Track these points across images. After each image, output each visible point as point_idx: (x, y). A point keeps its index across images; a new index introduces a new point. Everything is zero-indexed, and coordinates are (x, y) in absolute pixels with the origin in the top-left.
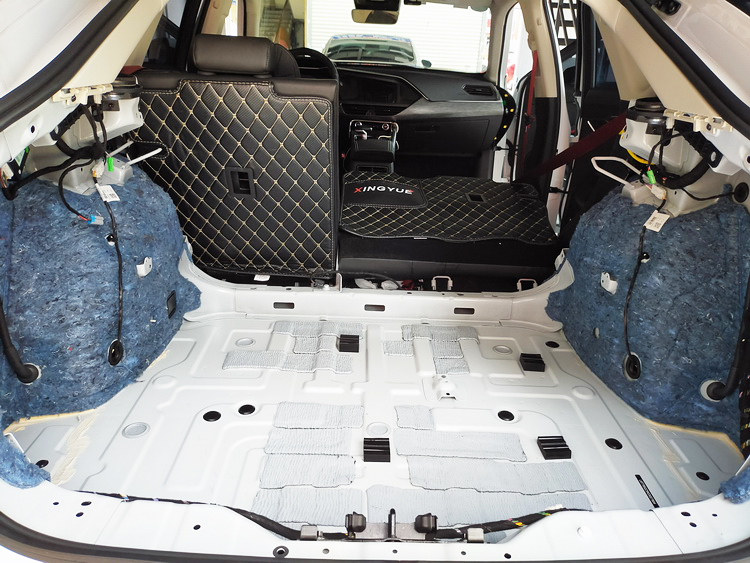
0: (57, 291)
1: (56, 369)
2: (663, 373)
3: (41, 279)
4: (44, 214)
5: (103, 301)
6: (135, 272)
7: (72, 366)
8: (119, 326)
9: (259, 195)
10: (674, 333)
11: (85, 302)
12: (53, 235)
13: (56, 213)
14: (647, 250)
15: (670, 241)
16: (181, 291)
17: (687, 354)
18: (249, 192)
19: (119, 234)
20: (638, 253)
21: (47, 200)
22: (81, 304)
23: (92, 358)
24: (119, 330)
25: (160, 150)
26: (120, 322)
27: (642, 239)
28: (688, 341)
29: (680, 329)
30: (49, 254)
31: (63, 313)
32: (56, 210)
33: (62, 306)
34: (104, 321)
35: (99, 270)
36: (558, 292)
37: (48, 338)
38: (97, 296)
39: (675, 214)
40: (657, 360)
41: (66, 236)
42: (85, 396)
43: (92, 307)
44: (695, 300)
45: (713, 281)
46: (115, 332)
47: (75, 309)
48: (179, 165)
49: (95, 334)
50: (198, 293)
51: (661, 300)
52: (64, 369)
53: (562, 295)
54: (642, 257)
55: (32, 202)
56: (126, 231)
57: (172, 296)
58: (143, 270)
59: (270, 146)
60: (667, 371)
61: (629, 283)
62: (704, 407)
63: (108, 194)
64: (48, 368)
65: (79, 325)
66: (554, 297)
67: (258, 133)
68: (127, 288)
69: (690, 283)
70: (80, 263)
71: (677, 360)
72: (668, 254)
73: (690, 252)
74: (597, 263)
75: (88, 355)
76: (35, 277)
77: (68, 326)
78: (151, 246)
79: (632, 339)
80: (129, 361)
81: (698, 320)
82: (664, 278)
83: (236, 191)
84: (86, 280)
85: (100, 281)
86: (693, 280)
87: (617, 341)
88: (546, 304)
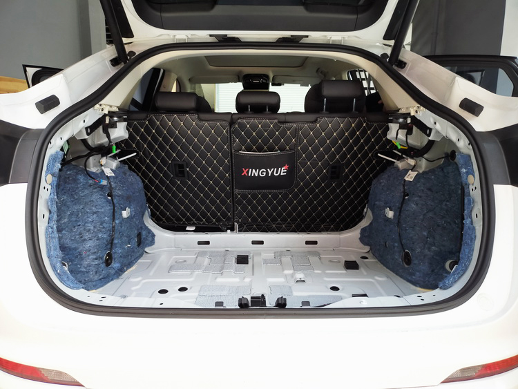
0: (79, 221)
1: (76, 265)
2: (422, 257)
3: (72, 214)
4: (75, 181)
5: (104, 227)
6: (121, 214)
7: (85, 263)
8: (111, 243)
9: (190, 177)
10: (426, 234)
11: (94, 227)
12: (80, 191)
13: (81, 180)
14: (407, 191)
15: (419, 185)
16: (144, 233)
17: (434, 245)
18: (184, 176)
19: (113, 193)
20: (403, 194)
21: (77, 174)
22: (92, 228)
23: (96, 259)
24: (111, 246)
25: (135, 154)
26: (112, 240)
27: (404, 186)
28: (434, 238)
29: (429, 232)
30: (77, 201)
31: (83, 232)
32: (81, 178)
33: (82, 229)
34: (104, 239)
35: (103, 210)
36: (365, 227)
37: (73, 246)
38: (101, 225)
39: (421, 172)
40: (418, 250)
41: (86, 192)
42: (91, 281)
43: (98, 230)
44: (435, 215)
45: (444, 203)
46: (109, 247)
47: (89, 231)
48: (146, 161)
49: (99, 245)
50: (154, 236)
51: (417, 216)
52: (81, 265)
54: (405, 196)
55: (69, 174)
56: (117, 192)
57: (139, 235)
58: (125, 214)
59: (197, 148)
60: (424, 256)
61: (399, 210)
63: (108, 172)
64: (72, 264)
65: (90, 240)
66: (363, 231)
67: (190, 141)
68: (117, 222)
69: (431, 206)
70: (93, 206)
71: (429, 249)
72: (418, 191)
73: (430, 189)
74: (382, 204)
75: (95, 257)
76: (69, 213)
77: (85, 240)
78: (130, 202)
79: (404, 241)
80: (115, 265)
81: (438, 226)
82: (417, 205)
83: (177, 176)
84: (95, 216)
85: (103, 216)
86: (433, 204)
87: (396, 245)
88: (359, 236)
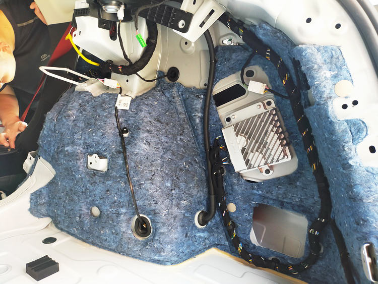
2: (172, 220)
10: (169, 185)
14: (125, 125)
15: (142, 114)
17: (183, 198)
20: (117, 130)
27: (117, 118)
28: (179, 188)
29: (173, 180)
36: (40, 190)
39: (135, 96)
40: (164, 212)
44: (174, 155)
45: (179, 138)
51: (153, 161)
53: (44, 192)
54: (122, 132)
60: (175, 218)
61: (122, 155)
62: (202, 235)
66: (36, 196)
69: (166, 142)
71: (178, 205)
72: (144, 124)
73: (158, 120)
74: (80, 149)
81: (181, 170)
82: (149, 144)
86: (167, 140)
87: (123, 210)
88: (28, 205)
